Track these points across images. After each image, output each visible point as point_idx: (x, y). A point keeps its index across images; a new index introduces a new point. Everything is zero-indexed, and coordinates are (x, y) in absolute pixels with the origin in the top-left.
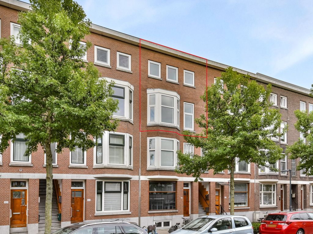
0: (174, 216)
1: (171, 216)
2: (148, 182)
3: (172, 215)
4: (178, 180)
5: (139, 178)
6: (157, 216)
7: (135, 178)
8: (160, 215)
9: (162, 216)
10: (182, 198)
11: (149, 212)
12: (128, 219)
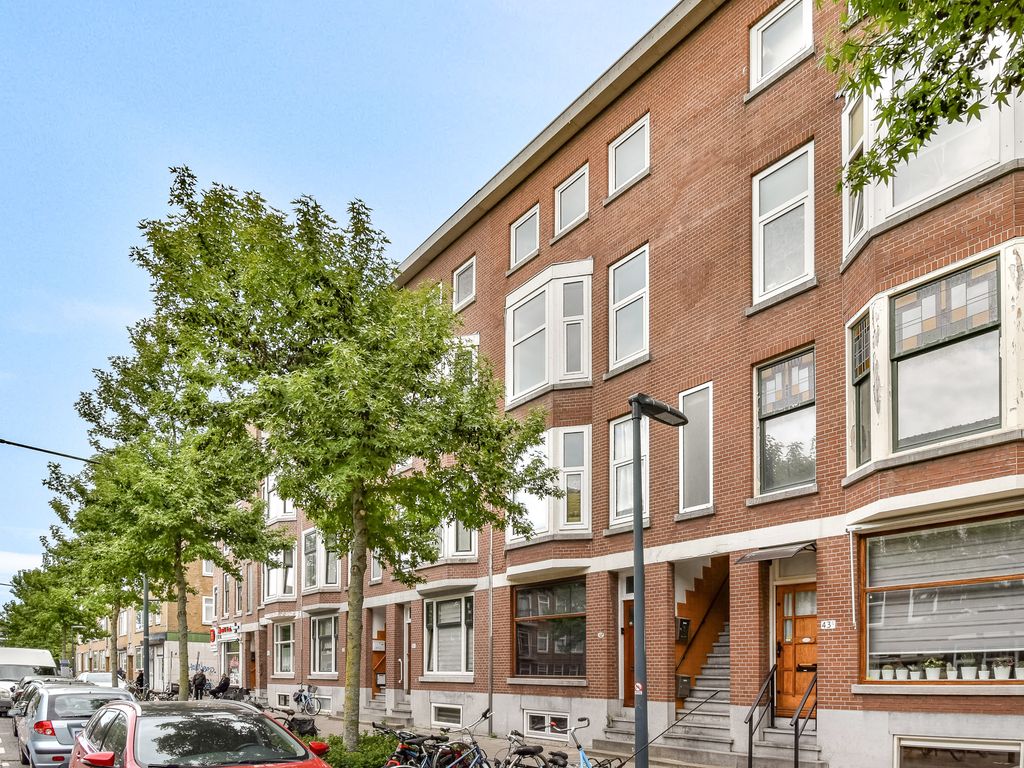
0: (576, 702)
1: (566, 699)
2: (508, 589)
3: (571, 696)
4: (589, 571)
5: (490, 583)
6: (530, 694)
7: (482, 583)
8: (538, 694)
9: (543, 698)
10: (601, 635)
11: (510, 681)
12: (470, 696)
